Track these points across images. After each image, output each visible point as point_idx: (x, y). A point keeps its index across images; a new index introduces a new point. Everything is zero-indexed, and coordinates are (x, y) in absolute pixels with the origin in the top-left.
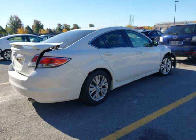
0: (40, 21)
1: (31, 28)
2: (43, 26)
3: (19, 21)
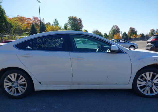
0: (135, 28)
1: (127, 34)
2: (136, 32)
3: (118, 29)
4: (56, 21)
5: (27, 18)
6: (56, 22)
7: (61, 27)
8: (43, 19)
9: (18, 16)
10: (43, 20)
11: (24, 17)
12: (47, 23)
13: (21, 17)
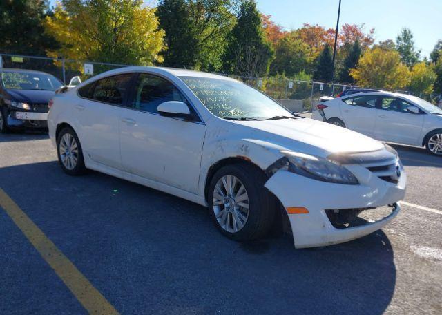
4: (407, 36)
5: (327, 30)
6: (405, 38)
7: (418, 55)
8: (374, 29)
9: (306, 27)
10: (372, 32)
11: (319, 28)
12: (383, 43)
13: (314, 28)
